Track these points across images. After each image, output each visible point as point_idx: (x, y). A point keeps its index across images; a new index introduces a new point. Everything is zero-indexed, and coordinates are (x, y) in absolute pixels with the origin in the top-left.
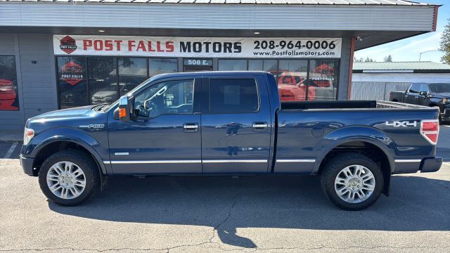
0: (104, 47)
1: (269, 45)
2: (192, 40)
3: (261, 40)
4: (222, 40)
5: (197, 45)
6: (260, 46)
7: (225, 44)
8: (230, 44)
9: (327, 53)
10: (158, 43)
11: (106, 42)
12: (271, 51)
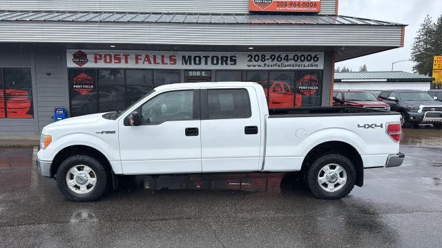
0: (113, 60)
1: (260, 58)
2: (193, 54)
3: (254, 54)
4: (220, 54)
5: (197, 59)
6: (253, 59)
7: (222, 58)
8: (227, 57)
9: (312, 66)
10: (163, 57)
11: (115, 55)
12: (262, 64)
